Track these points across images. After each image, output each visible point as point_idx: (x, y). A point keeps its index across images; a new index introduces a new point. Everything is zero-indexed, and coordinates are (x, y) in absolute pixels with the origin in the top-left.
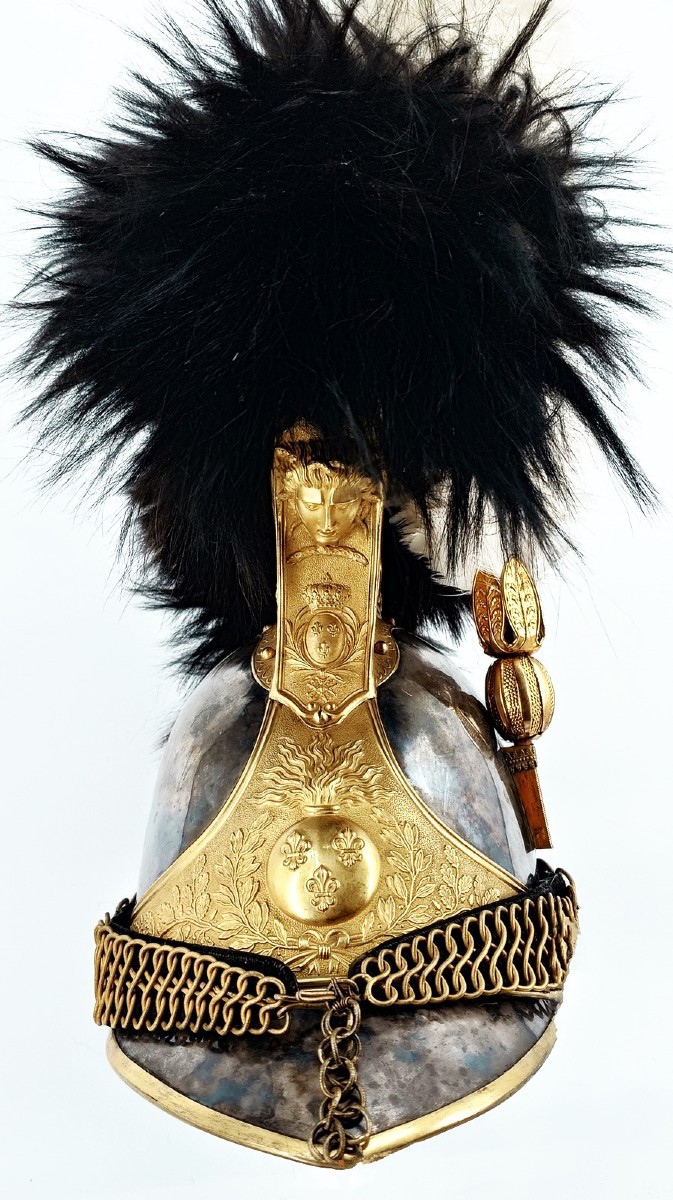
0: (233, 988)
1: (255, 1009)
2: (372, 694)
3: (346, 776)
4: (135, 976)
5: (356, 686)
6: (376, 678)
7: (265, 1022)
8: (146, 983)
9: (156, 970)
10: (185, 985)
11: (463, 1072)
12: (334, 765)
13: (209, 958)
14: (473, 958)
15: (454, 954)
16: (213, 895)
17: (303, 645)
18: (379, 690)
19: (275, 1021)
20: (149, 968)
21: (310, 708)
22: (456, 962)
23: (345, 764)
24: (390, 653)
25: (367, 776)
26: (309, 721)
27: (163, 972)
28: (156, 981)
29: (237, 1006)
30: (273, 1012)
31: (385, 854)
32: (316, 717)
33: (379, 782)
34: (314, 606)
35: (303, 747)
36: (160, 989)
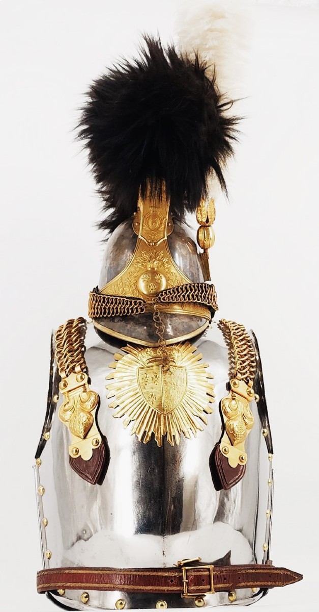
0: (131, 304)
1: (136, 308)
2: (166, 238)
3: (158, 260)
4: (104, 305)
5: (162, 235)
6: (167, 233)
7: (139, 310)
8: (107, 306)
9: (110, 302)
10: (118, 306)
11: (183, 331)
12: (156, 257)
13: (124, 298)
14: (185, 294)
15: (181, 292)
16: (124, 288)
17: (148, 222)
18: (168, 237)
19: (142, 310)
20: (108, 302)
21: (149, 241)
22: (181, 294)
23: (158, 257)
24: (171, 226)
25: (164, 261)
26: (150, 245)
27: (112, 303)
28: (110, 305)
29: (132, 309)
30: (141, 308)
31: (167, 281)
32: (151, 244)
33: (166, 262)
34: (152, 212)
35: (148, 252)
36: (111, 307)
